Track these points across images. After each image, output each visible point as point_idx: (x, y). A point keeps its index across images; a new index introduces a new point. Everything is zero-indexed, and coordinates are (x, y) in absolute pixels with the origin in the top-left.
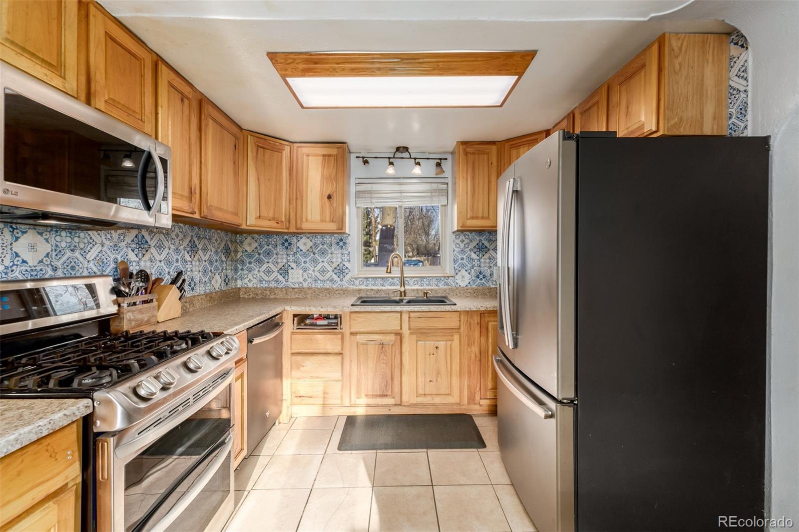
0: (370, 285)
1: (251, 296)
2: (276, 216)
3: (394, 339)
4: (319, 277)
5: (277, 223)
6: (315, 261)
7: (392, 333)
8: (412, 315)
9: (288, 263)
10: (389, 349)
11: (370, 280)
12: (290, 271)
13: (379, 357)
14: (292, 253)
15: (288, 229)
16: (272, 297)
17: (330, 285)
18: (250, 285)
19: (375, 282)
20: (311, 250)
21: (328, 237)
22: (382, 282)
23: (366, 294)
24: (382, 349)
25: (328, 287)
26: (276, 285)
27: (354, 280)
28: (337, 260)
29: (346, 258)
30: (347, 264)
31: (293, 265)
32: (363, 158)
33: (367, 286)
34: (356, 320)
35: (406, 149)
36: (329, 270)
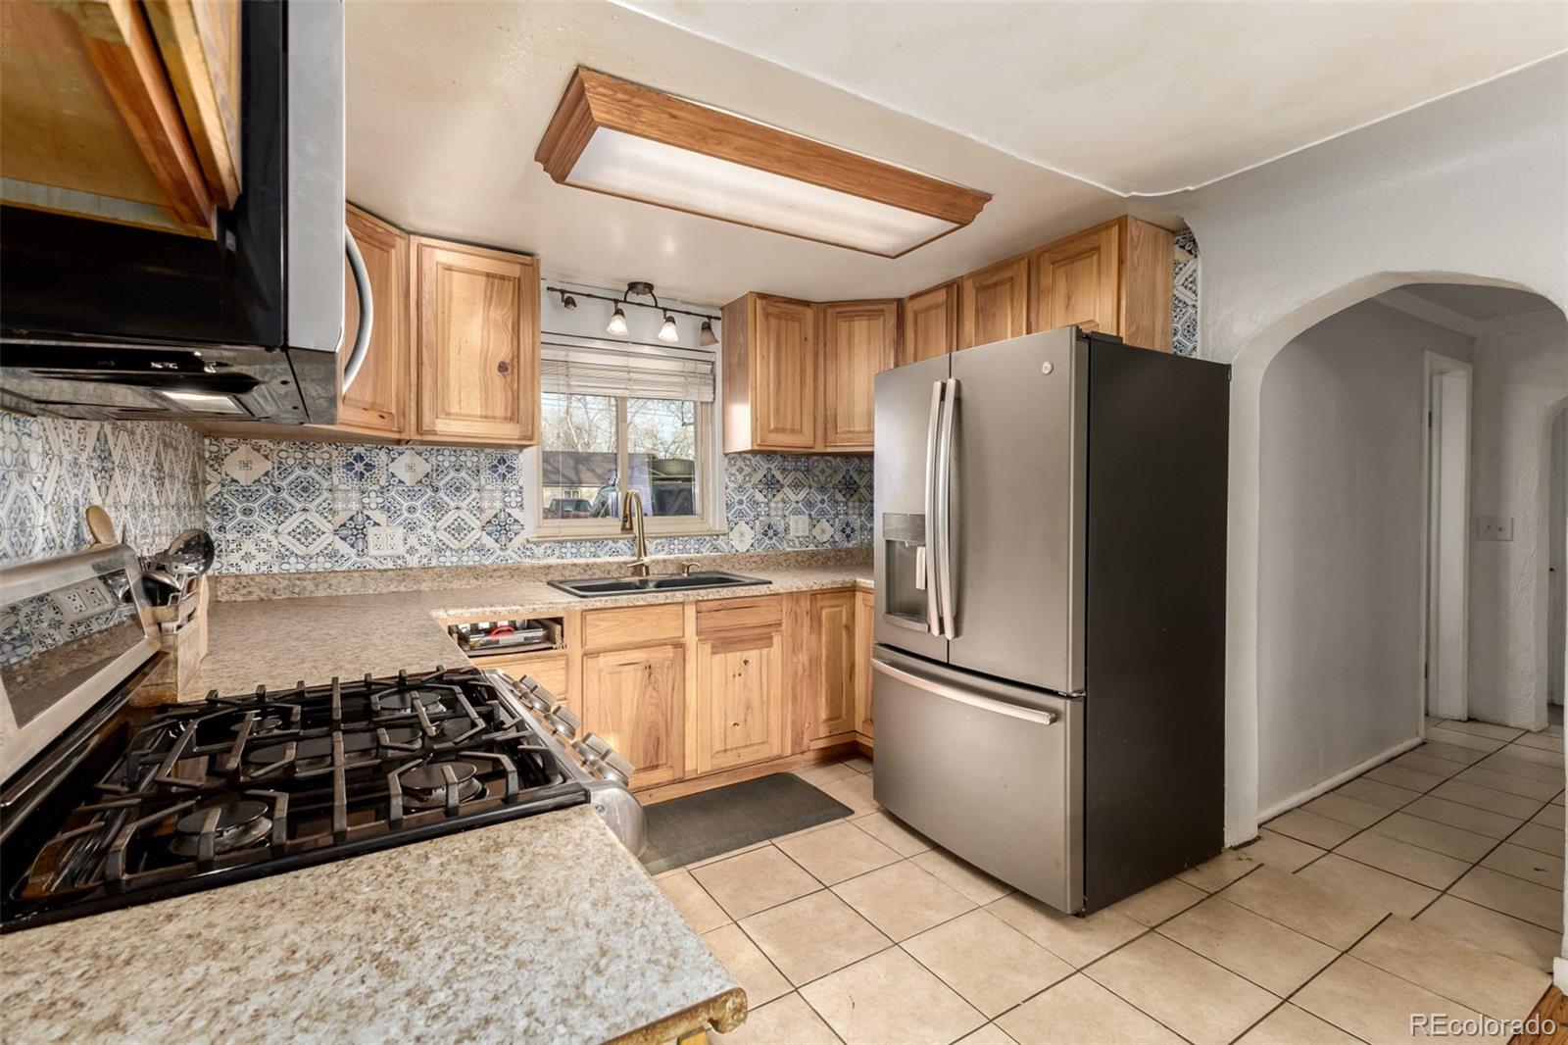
0: (569, 555)
1: (254, 597)
2: (378, 401)
3: (671, 655)
4: (448, 543)
5: (382, 417)
6: (438, 507)
7: (666, 644)
8: (704, 606)
9: (366, 512)
10: (662, 677)
11: (569, 545)
12: (371, 531)
13: (644, 694)
14: (377, 488)
15: (400, 432)
16: (321, 593)
17: (477, 558)
18: (249, 568)
19: (578, 550)
20: (428, 481)
22: (593, 550)
23: (562, 575)
24: (650, 676)
25: (471, 563)
26: (328, 565)
27: (534, 547)
28: (492, 504)
29: (513, 499)
30: (516, 513)
31: (378, 516)
32: (563, 292)
33: (562, 558)
34: (598, 626)
35: (649, 287)
36: (473, 526)
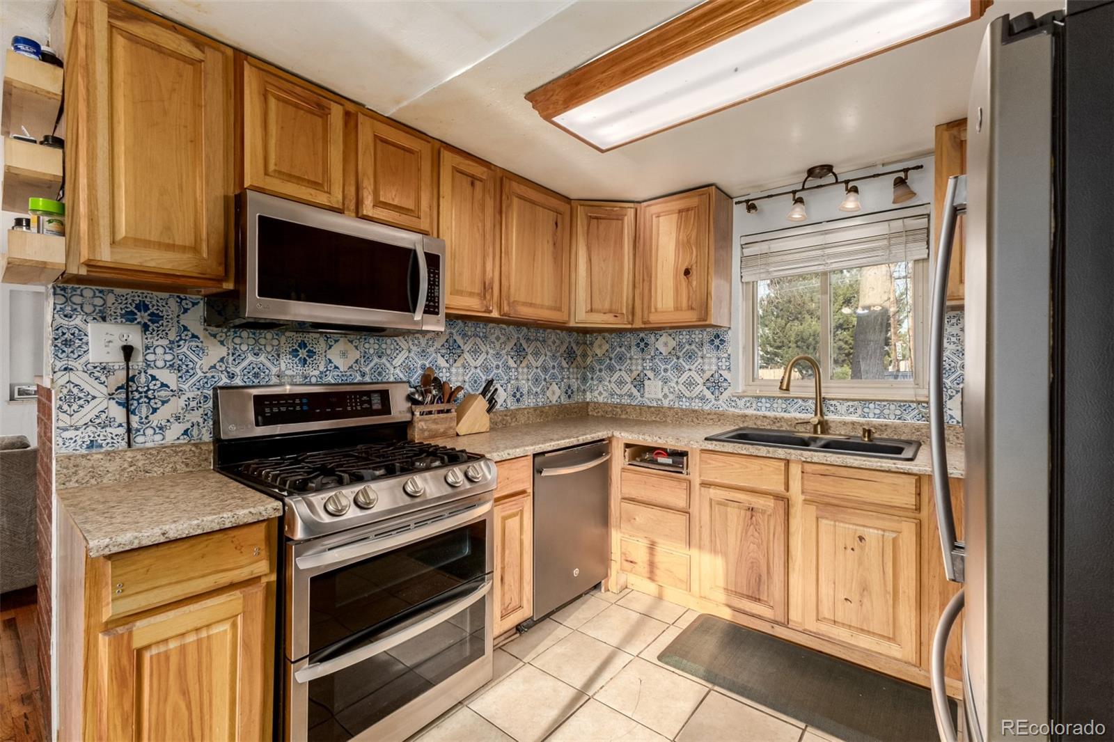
0: (763, 408)
1: (599, 414)
2: (614, 307)
3: (772, 505)
4: (684, 393)
5: (616, 316)
6: (678, 368)
7: (770, 494)
8: (808, 468)
9: (645, 372)
10: (763, 521)
11: (763, 400)
12: (646, 382)
13: (746, 533)
14: (649, 357)
15: (632, 324)
16: (623, 416)
17: (700, 405)
18: (601, 399)
19: (772, 405)
20: (673, 353)
21: (697, 332)
22: (784, 406)
23: (755, 424)
24: (751, 518)
25: (697, 408)
26: (629, 401)
27: (737, 400)
28: (710, 368)
29: (724, 364)
30: (725, 374)
31: (650, 374)
32: (747, 201)
33: (758, 410)
34: (710, 464)
35: (828, 169)
36: (698, 382)
